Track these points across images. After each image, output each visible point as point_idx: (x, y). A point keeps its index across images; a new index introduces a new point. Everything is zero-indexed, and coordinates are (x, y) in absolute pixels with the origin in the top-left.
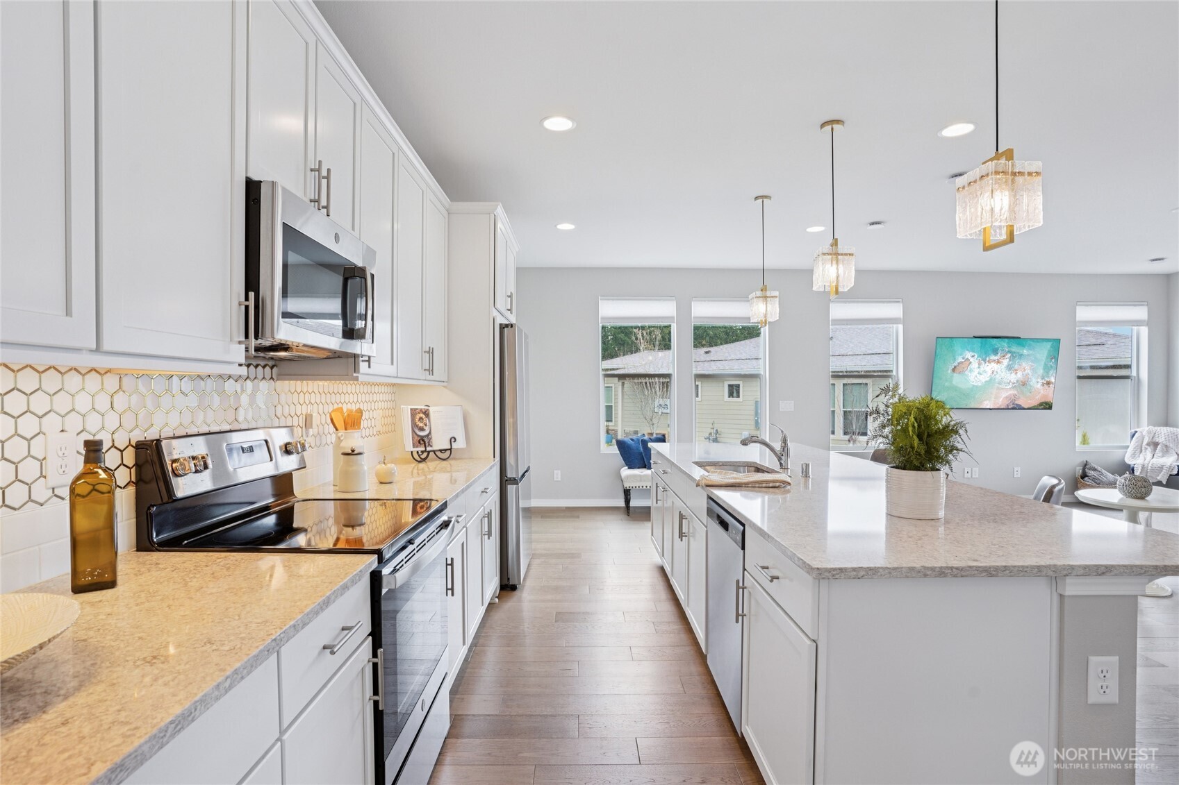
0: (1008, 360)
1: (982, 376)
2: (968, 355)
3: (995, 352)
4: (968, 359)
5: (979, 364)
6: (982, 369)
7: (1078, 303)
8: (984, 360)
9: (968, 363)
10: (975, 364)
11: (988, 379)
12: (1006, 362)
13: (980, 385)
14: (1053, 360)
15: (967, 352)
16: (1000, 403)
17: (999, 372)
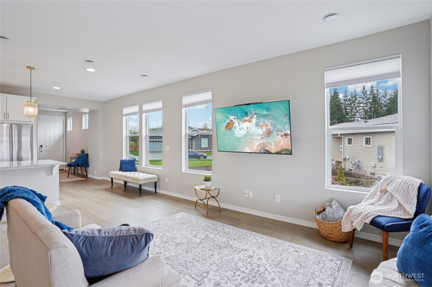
0: (255, 119)
1: (242, 131)
2: (232, 118)
3: (246, 114)
4: (232, 121)
5: (239, 123)
6: (241, 126)
7: (326, 69)
8: (241, 121)
9: (232, 123)
10: (236, 124)
11: (245, 133)
12: (254, 120)
13: (241, 137)
14: (287, 117)
15: (231, 116)
16: (255, 149)
17: (252, 128)
